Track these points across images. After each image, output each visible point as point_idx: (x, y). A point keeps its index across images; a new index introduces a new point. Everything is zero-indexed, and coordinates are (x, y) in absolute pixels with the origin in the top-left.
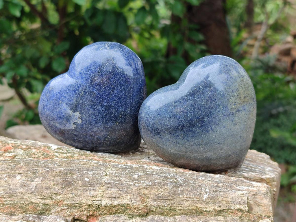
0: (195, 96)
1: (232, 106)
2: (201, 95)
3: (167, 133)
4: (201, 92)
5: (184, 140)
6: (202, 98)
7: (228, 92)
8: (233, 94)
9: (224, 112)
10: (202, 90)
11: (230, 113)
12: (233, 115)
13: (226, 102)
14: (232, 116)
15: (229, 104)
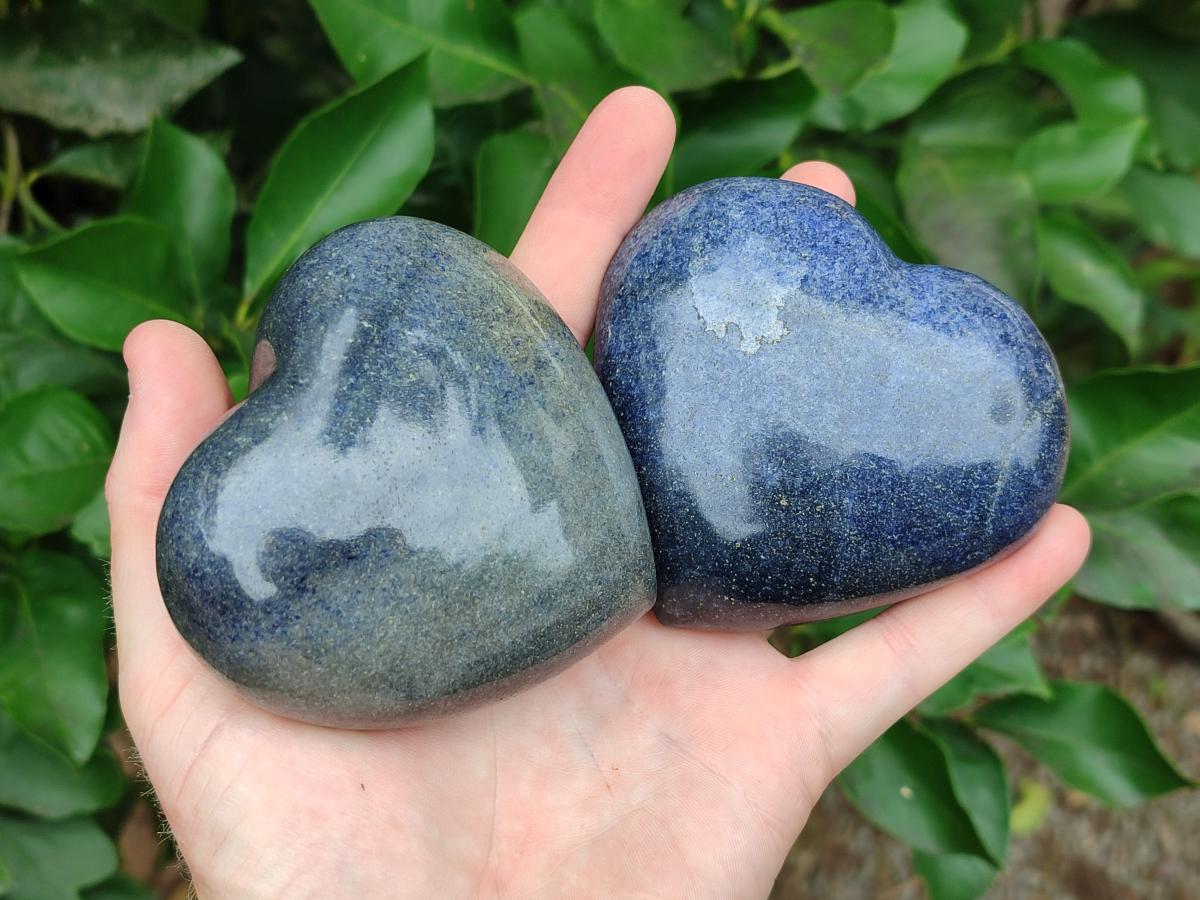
0: (366, 366)
1: (511, 353)
2: (382, 353)
3: (336, 565)
4: (377, 342)
5: (415, 558)
6: (395, 359)
7: (472, 309)
8: (488, 310)
9: (497, 382)
10: (378, 332)
11: (521, 379)
12: (532, 383)
13: (483, 345)
14: (532, 388)
15: (500, 350)
